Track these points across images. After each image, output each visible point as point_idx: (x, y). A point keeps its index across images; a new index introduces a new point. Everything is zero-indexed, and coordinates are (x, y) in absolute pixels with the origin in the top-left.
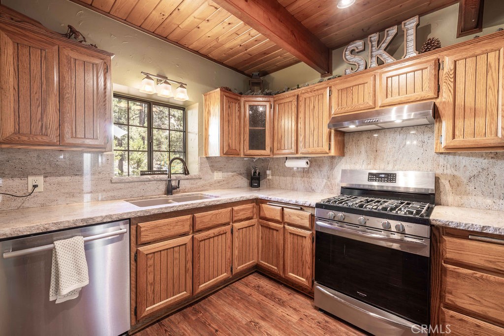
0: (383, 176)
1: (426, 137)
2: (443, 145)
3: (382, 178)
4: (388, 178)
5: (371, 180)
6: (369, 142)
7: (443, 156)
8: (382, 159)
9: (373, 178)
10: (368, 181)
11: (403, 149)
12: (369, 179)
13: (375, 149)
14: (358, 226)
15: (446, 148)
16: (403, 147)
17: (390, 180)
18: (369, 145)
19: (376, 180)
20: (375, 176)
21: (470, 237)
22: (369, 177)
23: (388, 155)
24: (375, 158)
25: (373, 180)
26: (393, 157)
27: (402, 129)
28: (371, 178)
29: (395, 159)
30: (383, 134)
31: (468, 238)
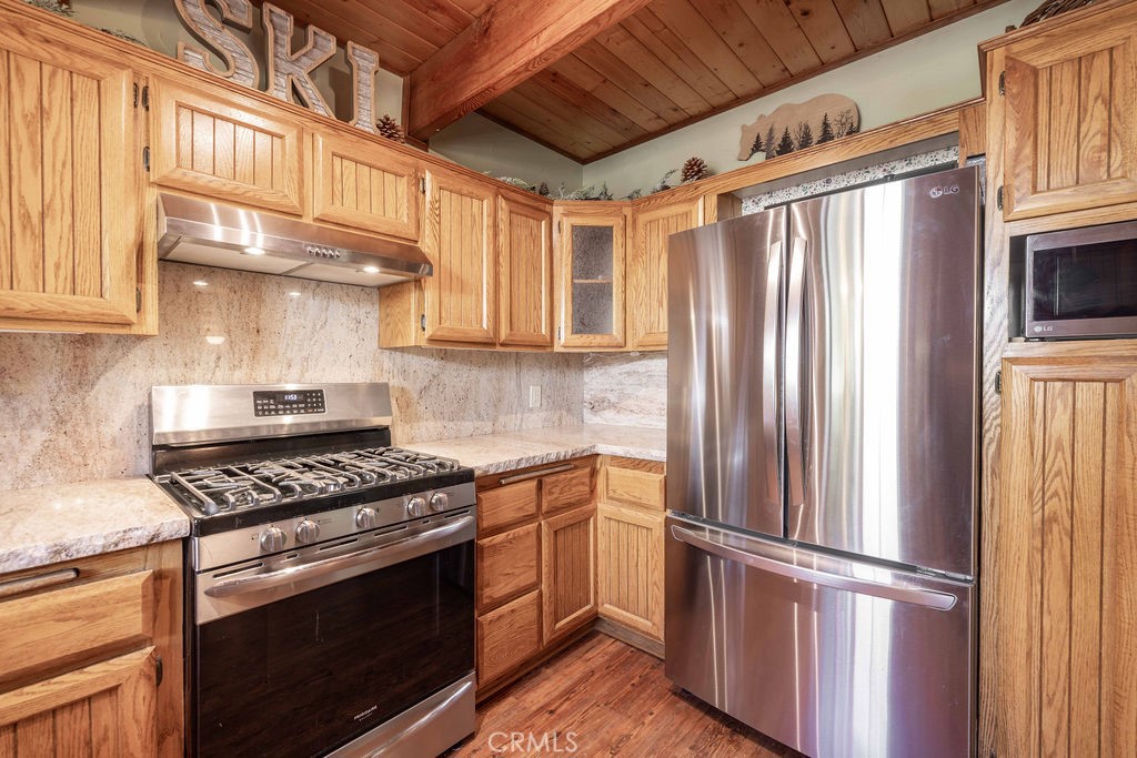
0: (295, 398)
1: (363, 311)
2: (429, 332)
3: (291, 403)
4: (306, 402)
5: (264, 410)
6: (236, 304)
7: (387, 352)
8: (272, 354)
9: (269, 404)
10: (257, 415)
11: (322, 332)
12: (256, 410)
13: (253, 325)
14: (355, 537)
15: (432, 340)
16: (322, 327)
17: (313, 407)
18: (235, 312)
19: (277, 411)
20: (274, 398)
21: (503, 482)
22: (256, 405)
23: (287, 344)
24: (255, 351)
25: (270, 411)
26: (300, 350)
27: (318, 286)
28: (263, 405)
29: (304, 354)
30: (275, 288)
31: (501, 485)
